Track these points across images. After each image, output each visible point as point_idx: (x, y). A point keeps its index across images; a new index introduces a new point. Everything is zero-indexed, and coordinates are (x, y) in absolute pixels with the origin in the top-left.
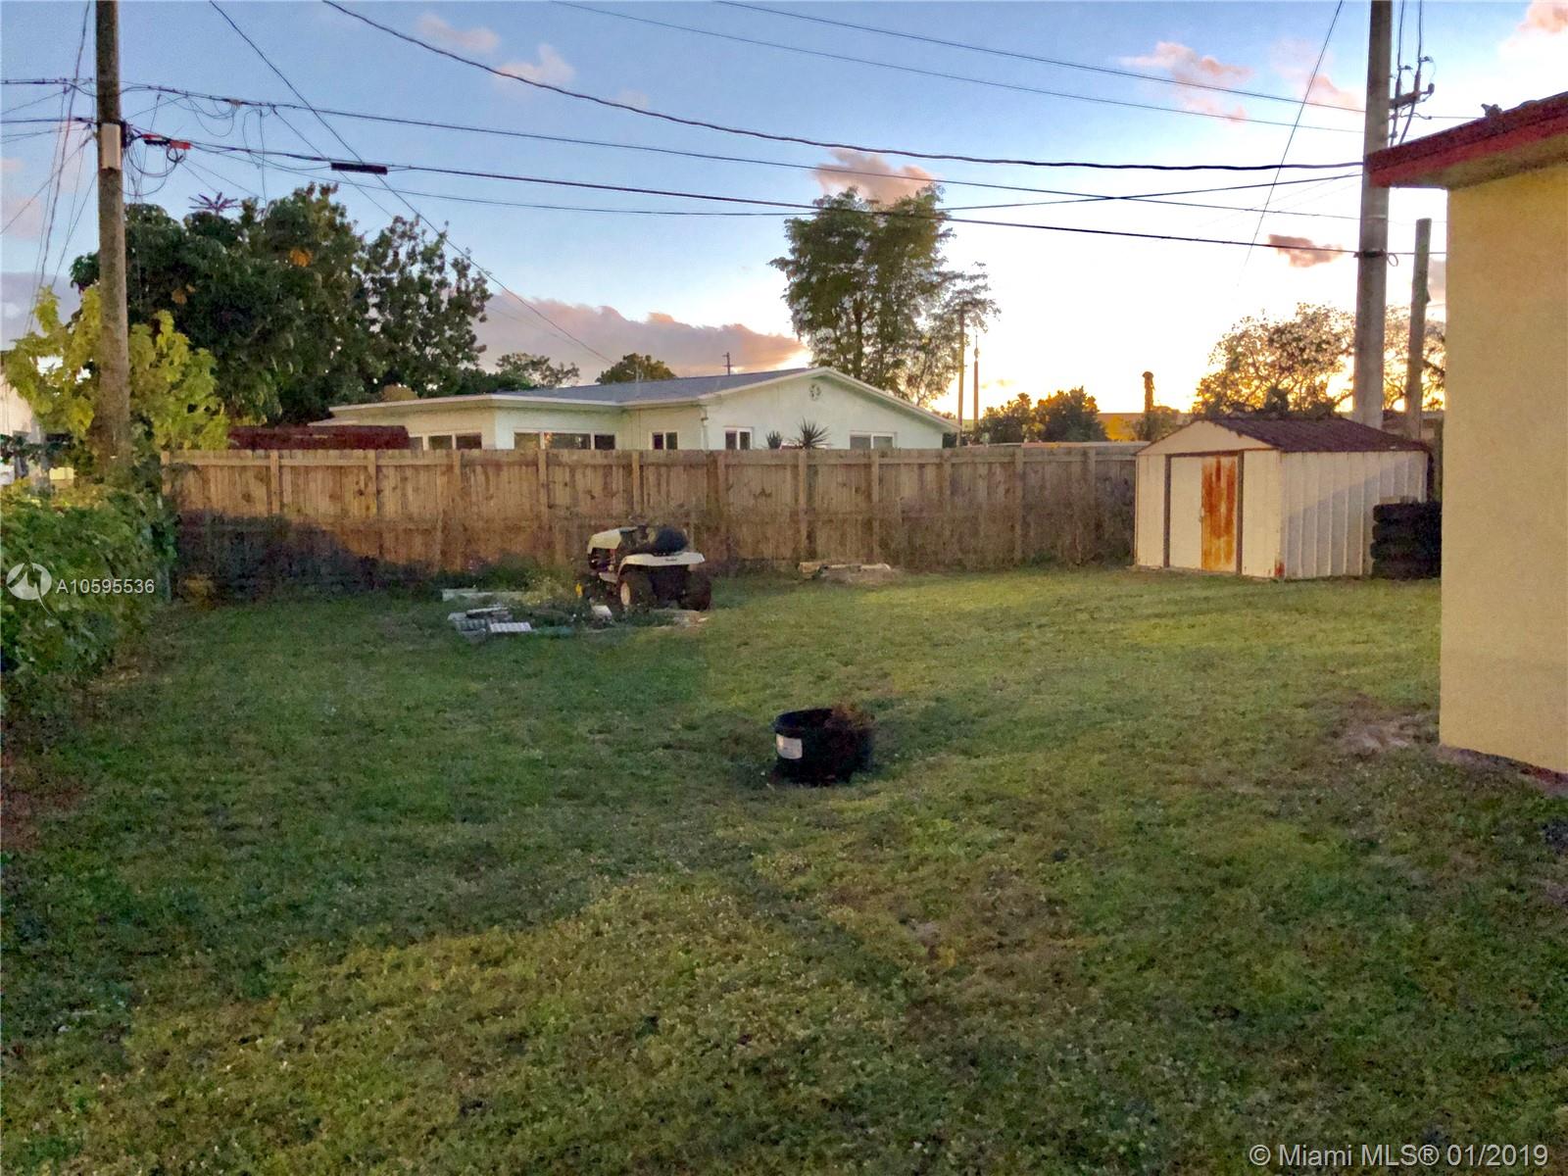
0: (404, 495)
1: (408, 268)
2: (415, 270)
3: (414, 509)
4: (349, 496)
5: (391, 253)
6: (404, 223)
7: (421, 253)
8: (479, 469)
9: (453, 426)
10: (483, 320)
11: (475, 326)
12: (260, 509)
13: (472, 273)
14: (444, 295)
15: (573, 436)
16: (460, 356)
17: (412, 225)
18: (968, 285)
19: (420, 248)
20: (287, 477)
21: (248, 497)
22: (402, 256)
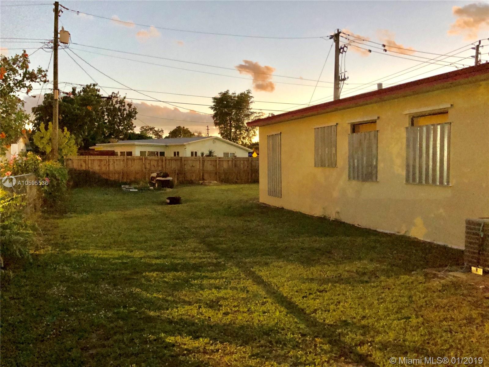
0: (114, 166)
1: (116, 106)
2: (117, 106)
3: (116, 168)
4: (102, 166)
5: (111, 102)
6: (115, 94)
7: (119, 101)
8: (130, 160)
9: (126, 150)
10: (135, 119)
11: (133, 121)
12: (84, 168)
13: (132, 107)
14: (125, 112)
15: (154, 152)
16: (129, 129)
17: (117, 94)
18: (258, 115)
19: (119, 100)
20: (90, 162)
21: (81, 166)
22: (114, 103)
